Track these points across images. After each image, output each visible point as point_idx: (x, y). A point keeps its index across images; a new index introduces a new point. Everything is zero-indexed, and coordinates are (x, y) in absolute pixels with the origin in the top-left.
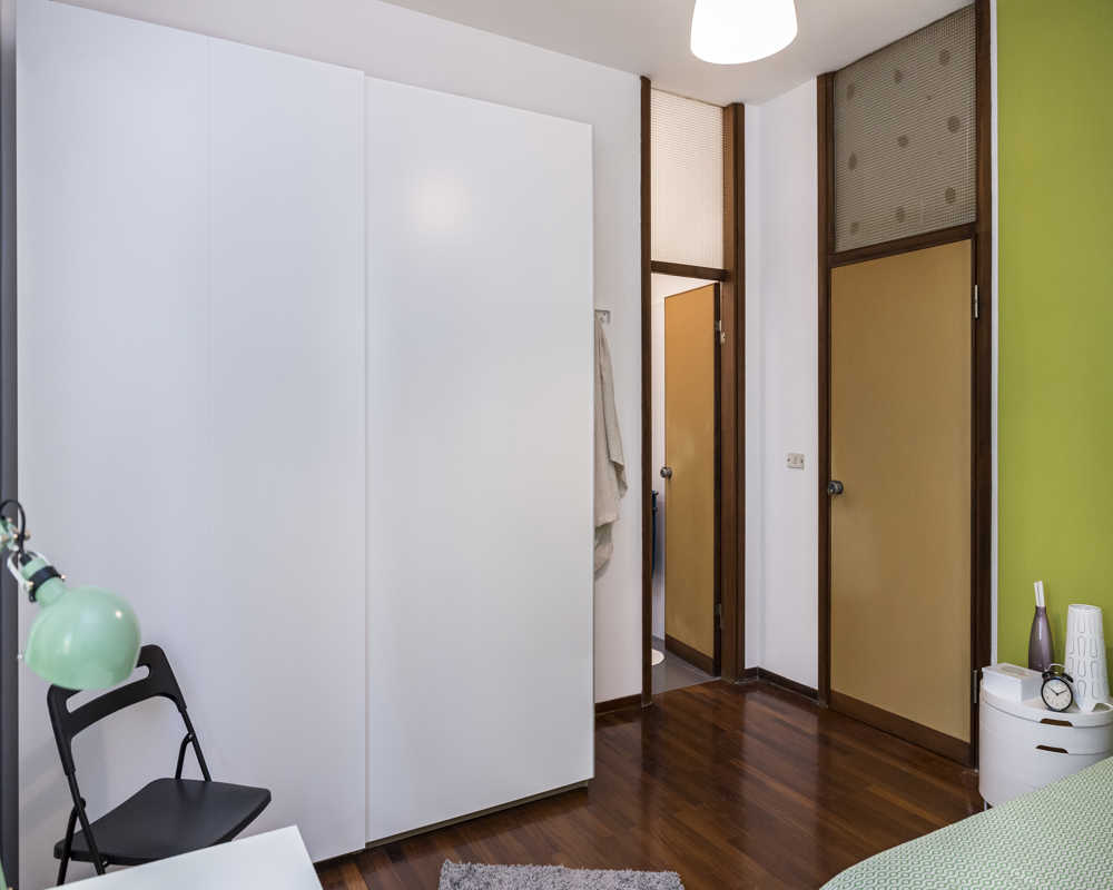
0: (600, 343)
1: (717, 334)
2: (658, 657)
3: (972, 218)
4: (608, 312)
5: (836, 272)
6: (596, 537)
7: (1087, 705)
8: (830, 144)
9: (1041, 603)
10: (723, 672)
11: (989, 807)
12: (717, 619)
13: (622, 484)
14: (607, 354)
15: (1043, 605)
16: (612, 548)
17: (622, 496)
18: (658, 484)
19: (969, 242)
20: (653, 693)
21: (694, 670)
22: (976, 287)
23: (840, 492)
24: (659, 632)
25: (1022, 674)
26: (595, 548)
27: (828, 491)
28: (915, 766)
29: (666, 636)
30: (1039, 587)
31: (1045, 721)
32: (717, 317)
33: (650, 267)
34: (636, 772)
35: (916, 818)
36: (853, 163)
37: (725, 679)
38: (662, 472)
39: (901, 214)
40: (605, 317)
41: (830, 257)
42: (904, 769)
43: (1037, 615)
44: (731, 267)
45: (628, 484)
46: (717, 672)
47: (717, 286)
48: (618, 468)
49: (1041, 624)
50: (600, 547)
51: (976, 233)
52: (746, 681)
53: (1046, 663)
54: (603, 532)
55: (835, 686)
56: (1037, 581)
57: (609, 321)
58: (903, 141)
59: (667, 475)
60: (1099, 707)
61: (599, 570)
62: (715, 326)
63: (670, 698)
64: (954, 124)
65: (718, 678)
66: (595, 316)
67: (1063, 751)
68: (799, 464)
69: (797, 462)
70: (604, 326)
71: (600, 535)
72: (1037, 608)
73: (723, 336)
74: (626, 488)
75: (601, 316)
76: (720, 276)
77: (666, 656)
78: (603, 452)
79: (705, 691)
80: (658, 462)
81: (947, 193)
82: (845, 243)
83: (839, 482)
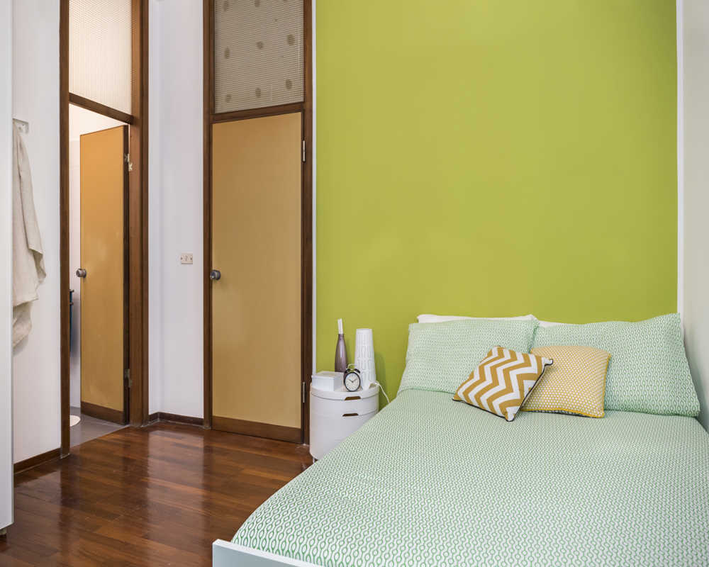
0: (18, 148)
1: (126, 165)
2: (75, 420)
3: (301, 100)
4: (26, 124)
5: (216, 127)
6: (14, 316)
7: (366, 386)
8: (212, 41)
9: (341, 333)
10: (131, 421)
11: (316, 460)
12: (126, 380)
13: (41, 272)
14: (25, 158)
15: (342, 333)
16: (31, 326)
17: (40, 282)
18: (75, 283)
19: (300, 113)
20: (71, 446)
21: (106, 424)
22: (304, 142)
23: (218, 278)
24: (75, 402)
25: (332, 375)
26: (14, 326)
27: (210, 277)
28: (269, 451)
29: (82, 403)
30: (340, 322)
31: (348, 399)
32: (126, 151)
33: (67, 98)
34: (55, 509)
35: (273, 481)
36: (227, 54)
37: (132, 425)
38: (78, 272)
39: (258, 93)
40: (23, 128)
41: (212, 117)
42: (264, 455)
43: (339, 339)
44: (137, 115)
45: (47, 271)
46: (127, 420)
47: (126, 128)
48: (37, 257)
49: (342, 344)
50: (18, 326)
51: (303, 108)
52: (150, 424)
53: (344, 367)
54: (21, 310)
55: (216, 413)
56: (339, 318)
57: (27, 132)
58: (260, 45)
59: (82, 275)
60: (372, 386)
61: (18, 346)
62: (124, 157)
63: (86, 447)
64: (291, 40)
65: (127, 426)
66: (13, 123)
67: (356, 414)
68: (189, 261)
69: (187, 260)
70: (23, 135)
71: (19, 314)
72: (339, 335)
73: (130, 166)
74: (45, 275)
75: (18, 125)
76: (129, 119)
77: (81, 418)
78: (21, 237)
79: (118, 436)
80: (75, 264)
81: (287, 82)
82: (222, 107)
83: (218, 272)
